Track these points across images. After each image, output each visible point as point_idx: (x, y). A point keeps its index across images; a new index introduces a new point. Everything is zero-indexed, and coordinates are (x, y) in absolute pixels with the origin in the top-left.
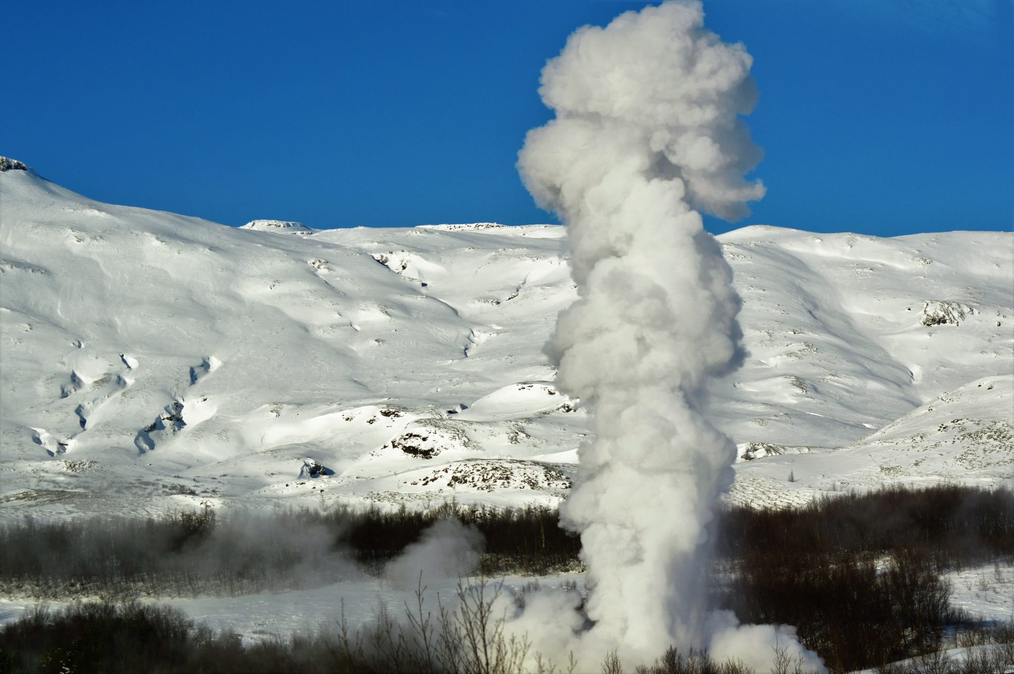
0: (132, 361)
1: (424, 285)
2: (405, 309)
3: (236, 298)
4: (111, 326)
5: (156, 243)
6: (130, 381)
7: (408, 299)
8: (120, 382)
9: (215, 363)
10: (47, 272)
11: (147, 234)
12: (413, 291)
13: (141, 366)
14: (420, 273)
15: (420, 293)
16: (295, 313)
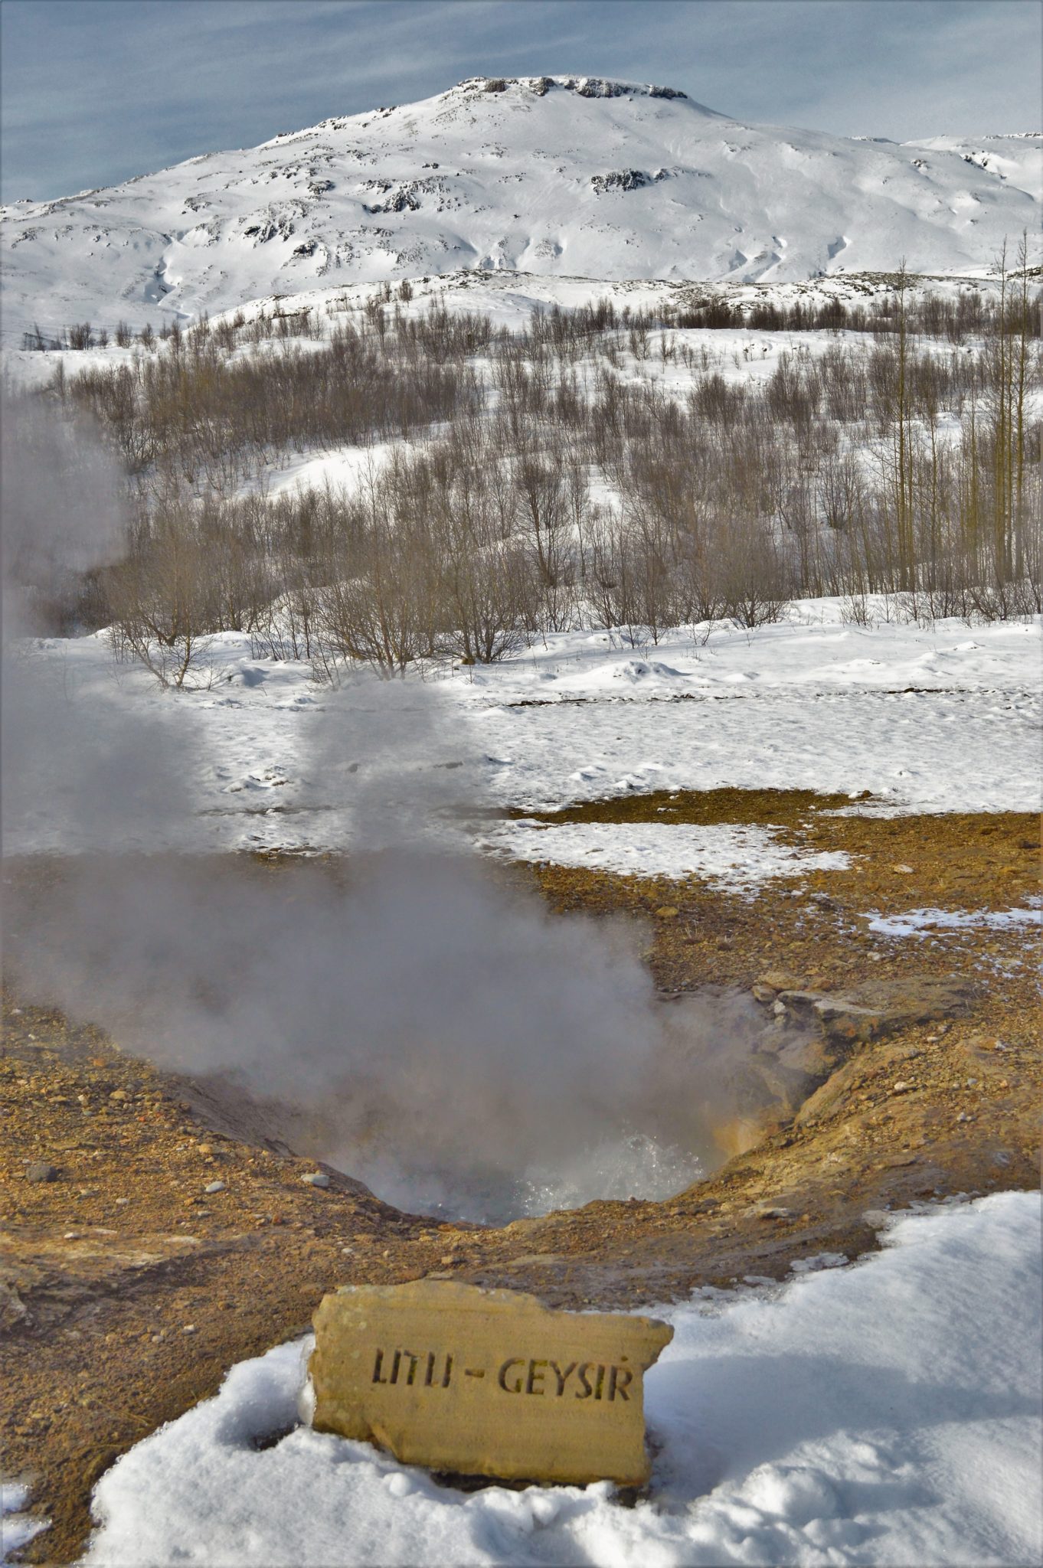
0: (784, 242)
1: (1002, 177)
2: (992, 197)
3: (856, 191)
4: (765, 216)
5: (790, 150)
6: (783, 257)
7: (992, 188)
8: (775, 258)
9: (847, 240)
10: (709, 176)
11: (784, 144)
12: (995, 182)
13: (789, 245)
14: (998, 168)
15: (1000, 184)
16: (901, 199)
